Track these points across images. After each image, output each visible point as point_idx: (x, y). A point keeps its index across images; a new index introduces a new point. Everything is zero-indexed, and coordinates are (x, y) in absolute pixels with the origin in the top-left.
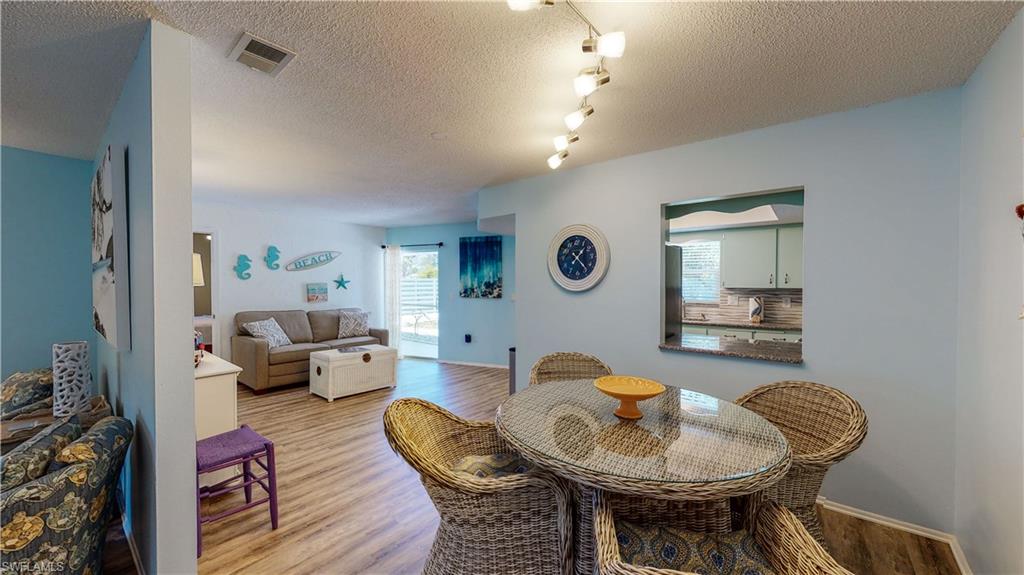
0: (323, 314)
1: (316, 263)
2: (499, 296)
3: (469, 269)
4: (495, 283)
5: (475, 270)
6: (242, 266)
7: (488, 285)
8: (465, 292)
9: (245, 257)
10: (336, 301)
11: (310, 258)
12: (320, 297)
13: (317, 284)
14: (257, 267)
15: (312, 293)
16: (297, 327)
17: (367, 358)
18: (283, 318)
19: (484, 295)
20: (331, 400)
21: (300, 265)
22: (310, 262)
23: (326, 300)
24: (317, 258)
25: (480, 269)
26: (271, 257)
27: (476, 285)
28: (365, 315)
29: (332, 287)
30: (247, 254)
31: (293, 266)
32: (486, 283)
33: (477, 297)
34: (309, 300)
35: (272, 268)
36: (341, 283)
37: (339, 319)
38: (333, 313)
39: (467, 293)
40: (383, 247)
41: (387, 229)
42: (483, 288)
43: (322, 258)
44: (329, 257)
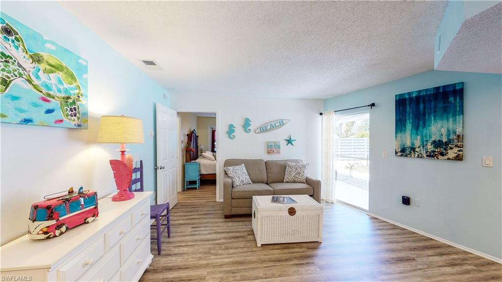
0: (275, 163)
1: (273, 128)
2: (459, 158)
3: (409, 126)
4: (449, 141)
5: (416, 127)
6: (231, 130)
7: (438, 144)
8: (403, 150)
9: (232, 125)
10: (286, 154)
11: (269, 125)
12: (275, 151)
13: (274, 142)
14: (239, 131)
15: (271, 148)
16: (257, 171)
17: (292, 212)
18: (250, 165)
19: (431, 155)
20: (259, 245)
21: (263, 130)
22: (269, 127)
23: (279, 153)
24: (273, 125)
25: (424, 126)
26: (246, 124)
27: (417, 143)
28: (304, 166)
29: (283, 144)
30: (233, 124)
31: (259, 130)
32: (434, 142)
33: (420, 156)
34: (268, 153)
35: (247, 132)
36: (289, 141)
37: (285, 167)
38: (282, 163)
39: (404, 152)
40: (321, 114)
41: (324, 100)
42: (430, 147)
43: (277, 125)
44: (282, 124)
